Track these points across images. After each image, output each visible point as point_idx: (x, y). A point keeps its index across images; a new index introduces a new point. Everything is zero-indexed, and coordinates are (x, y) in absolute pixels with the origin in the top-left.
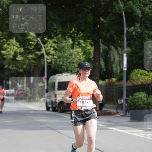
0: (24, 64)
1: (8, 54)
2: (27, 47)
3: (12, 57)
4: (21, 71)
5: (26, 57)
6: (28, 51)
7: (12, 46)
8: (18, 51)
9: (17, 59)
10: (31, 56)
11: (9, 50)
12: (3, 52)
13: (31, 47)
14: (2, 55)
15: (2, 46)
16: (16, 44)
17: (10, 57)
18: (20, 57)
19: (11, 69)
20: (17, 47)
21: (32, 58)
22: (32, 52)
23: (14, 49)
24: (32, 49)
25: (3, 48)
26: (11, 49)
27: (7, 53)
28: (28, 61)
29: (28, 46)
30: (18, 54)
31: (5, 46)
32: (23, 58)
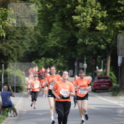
0: (108, 36)
1: (84, 21)
2: (113, 9)
3: (89, 25)
4: (103, 47)
5: (111, 24)
6: (114, 16)
7: (90, 9)
8: (100, 15)
9: (97, 28)
10: (120, 23)
11: (85, 14)
12: (75, 17)
13: (121, 10)
14: (74, 23)
15: (75, 9)
16: (96, 4)
17: (86, 26)
18: (102, 24)
19: (88, 44)
20: (98, 9)
21: (120, 26)
22: (121, 16)
23: (92, 12)
24: (121, 11)
25: (75, 11)
26: (88, 12)
27: (82, 20)
28: (115, 31)
29: (115, 7)
30: (99, 21)
31: (79, 7)
32: (106, 27)
